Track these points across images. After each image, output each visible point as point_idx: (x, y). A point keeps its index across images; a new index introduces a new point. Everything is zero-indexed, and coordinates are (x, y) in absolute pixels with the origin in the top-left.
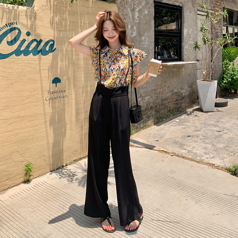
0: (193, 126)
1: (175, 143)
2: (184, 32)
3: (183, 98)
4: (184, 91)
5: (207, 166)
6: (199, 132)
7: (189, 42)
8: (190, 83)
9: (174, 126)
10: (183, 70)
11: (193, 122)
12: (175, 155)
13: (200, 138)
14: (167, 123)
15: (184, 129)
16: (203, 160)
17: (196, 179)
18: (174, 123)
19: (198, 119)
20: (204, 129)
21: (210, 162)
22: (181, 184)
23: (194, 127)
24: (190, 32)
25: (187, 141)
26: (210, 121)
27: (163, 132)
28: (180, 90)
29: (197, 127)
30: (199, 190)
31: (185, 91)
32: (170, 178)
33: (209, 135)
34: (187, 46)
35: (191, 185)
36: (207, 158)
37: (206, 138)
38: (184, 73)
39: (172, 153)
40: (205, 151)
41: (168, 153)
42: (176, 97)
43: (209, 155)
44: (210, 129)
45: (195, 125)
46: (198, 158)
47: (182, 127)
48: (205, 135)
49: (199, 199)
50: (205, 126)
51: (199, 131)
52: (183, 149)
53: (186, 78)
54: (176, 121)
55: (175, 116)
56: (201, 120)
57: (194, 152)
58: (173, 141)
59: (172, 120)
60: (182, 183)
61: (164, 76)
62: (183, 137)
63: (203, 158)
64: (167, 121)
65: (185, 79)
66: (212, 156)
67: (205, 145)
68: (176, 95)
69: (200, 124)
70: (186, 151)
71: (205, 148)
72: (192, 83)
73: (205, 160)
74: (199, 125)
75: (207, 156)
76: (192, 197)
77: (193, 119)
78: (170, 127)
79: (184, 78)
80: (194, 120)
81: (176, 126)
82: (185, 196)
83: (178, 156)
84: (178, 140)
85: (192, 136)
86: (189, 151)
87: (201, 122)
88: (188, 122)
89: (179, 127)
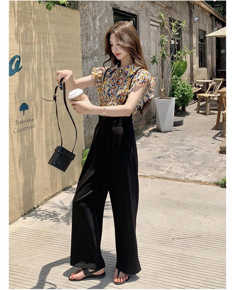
0: (158, 147)
1: (149, 165)
5: (194, 184)
6: (168, 153)
11: (156, 143)
12: (155, 178)
13: (172, 158)
15: (150, 151)
16: (188, 179)
17: (192, 196)
19: (160, 140)
20: (172, 149)
21: (196, 180)
23: (160, 148)
24: (145, 44)
25: (160, 162)
29: (163, 148)
30: (200, 206)
32: (165, 200)
33: (181, 154)
36: (191, 176)
37: (178, 157)
39: (151, 176)
40: (185, 170)
41: (147, 177)
44: (178, 148)
45: (159, 145)
46: (182, 178)
47: (146, 149)
48: (176, 155)
51: (167, 151)
52: (161, 171)
56: (164, 140)
57: (174, 172)
62: (154, 159)
63: (187, 177)
66: (194, 173)
67: (182, 165)
70: (165, 172)
71: (184, 167)
73: (190, 178)
74: (164, 146)
75: (190, 174)
76: (198, 212)
77: (155, 140)
82: (190, 213)
83: (158, 177)
84: (150, 162)
85: (163, 157)
86: (168, 172)
87: (164, 142)
88: (150, 144)
89: (144, 149)
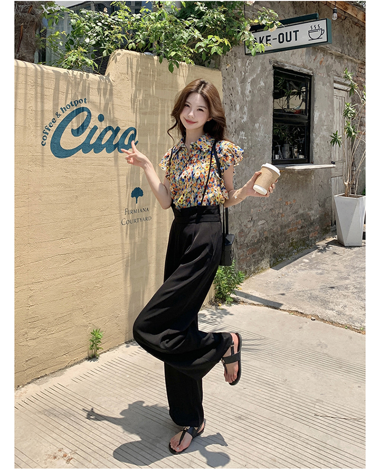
0: (334, 270)
1: (313, 298)
2: (315, 116)
3: (312, 224)
4: (313, 212)
6: (347, 281)
7: (321, 133)
8: (322, 200)
9: (303, 270)
10: (313, 178)
11: (332, 264)
12: (317, 320)
13: (350, 291)
14: (291, 265)
15: (322, 276)
18: (301, 265)
19: (340, 259)
20: (354, 276)
23: (336, 273)
24: (323, 116)
25: (331, 295)
26: (359, 263)
27: (287, 280)
28: (307, 210)
29: (341, 272)
34: (318, 138)
37: (360, 290)
38: (313, 183)
39: (312, 316)
41: (306, 315)
42: (301, 222)
44: (363, 276)
45: (336, 268)
46: (358, 325)
47: (316, 271)
48: (358, 286)
50: (353, 271)
51: (346, 278)
52: (329, 309)
53: (317, 191)
54: (304, 262)
55: (300, 254)
56: (345, 261)
57: (347, 313)
59: (298, 260)
61: (286, 188)
62: (324, 289)
64: (289, 261)
65: (315, 192)
67: (362, 303)
68: (302, 218)
69: (345, 267)
70: (334, 313)
71: (364, 308)
72: (325, 200)
74: (343, 270)
77: (332, 259)
78: (297, 272)
80: (333, 261)
81: (306, 269)
83: (323, 320)
84: (317, 293)
85: (337, 288)
86: (339, 313)
87: (345, 264)
88: (324, 263)
89: (311, 271)
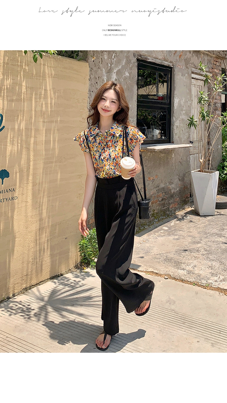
0: (189, 236)
1: (168, 260)
2: (175, 102)
3: (172, 196)
4: (173, 186)
5: (217, 292)
6: (199, 245)
7: (181, 117)
8: (181, 175)
9: (162, 236)
10: (173, 156)
11: (188, 230)
12: (170, 278)
13: (201, 253)
14: (152, 232)
15: (178, 241)
16: (211, 284)
17: (206, 311)
18: (161, 232)
19: (195, 227)
20: (205, 241)
21: (221, 287)
22: (186, 319)
23: (191, 238)
25: (184, 257)
26: (211, 229)
27: (148, 245)
28: (168, 184)
29: (194, 238)
30: (213, 327)
31: (175, 187)
32: (169, 310)
33: (213, 249)
34: (178, 121)
35: (201, 320)
36: (216, 281)
37: (209, 252)
38: (174, 160)
39: (166, 276)
40: (211, 271)
41: (160, 275)
42: (162, 195)
43: (218, 277)
44: (213, 240)
45: (191, 234)
46: (204, 282)
47: (173, 237)
48: (208, 249)
49: (216, 340)
50: (205, 236)
51: (198, 243)
52: (180, 269)
53: (177, 167)
54: (164, 230)
55: (161, 222)
56: (199, 227)
57: (196, 272)
58: (165, 257)
59: (158, 228)
60: (187, 317)
61: (149, 165)
62: (178, 252)
63: (210, 281)
64: (151, 229)
66: (222, 278)
67: (210, 263)
68: (163, 191)
69: (199, 233)
70: (185, 272)
71: (211, 267)
72: (184, 175)
73: (213, 284)
74: (197, 235)
75: (216, 278)
76: (205, 337)
77: (188, 226)
78: (156, 238)
79: (174, 167)
80: (189, 228)
81: (165, 236)
82: (195, 336)
83: (174, 279)
84: (171, 255)
85: (190, 251)
86: (189, 272)
87: (199, 230)
88: (181, 230)
89: (169, 237)
